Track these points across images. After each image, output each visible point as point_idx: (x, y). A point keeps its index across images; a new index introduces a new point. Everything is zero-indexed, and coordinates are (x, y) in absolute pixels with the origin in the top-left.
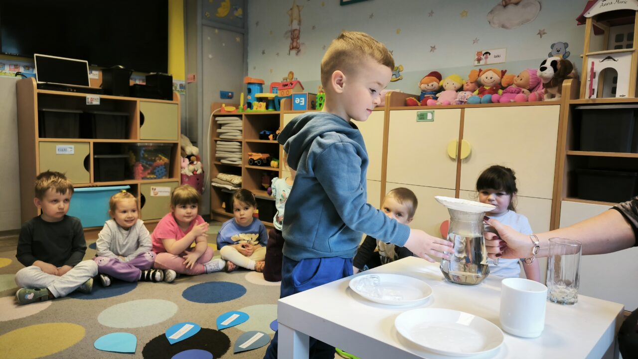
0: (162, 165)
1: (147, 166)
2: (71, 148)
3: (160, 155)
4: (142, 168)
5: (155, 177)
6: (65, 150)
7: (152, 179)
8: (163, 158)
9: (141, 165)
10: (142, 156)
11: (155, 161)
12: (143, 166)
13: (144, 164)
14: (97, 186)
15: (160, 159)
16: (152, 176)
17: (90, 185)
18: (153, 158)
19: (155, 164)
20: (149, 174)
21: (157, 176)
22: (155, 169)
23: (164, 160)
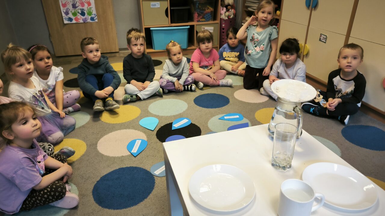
0: (209, 13)
1: (200, 13)
2: (158, 4)
3: (208, 6)
4: (197, 15)
5: (205, 20)
6: (155, 5)
7: (203, 21)
8: (210, 8)
9: (196, 13)
10: (197, 7)
11: (205, 10)
12: (198, 13)
13: (198, 12)
14: (172, 27)
15: (208, 9)
16: (203, 20)
17: (169, 25)
18: (204, 8)
19: (205, 12)
20: (201, 18)
21: (206, 20)
22: (205, 15)
23: (211, 9)
